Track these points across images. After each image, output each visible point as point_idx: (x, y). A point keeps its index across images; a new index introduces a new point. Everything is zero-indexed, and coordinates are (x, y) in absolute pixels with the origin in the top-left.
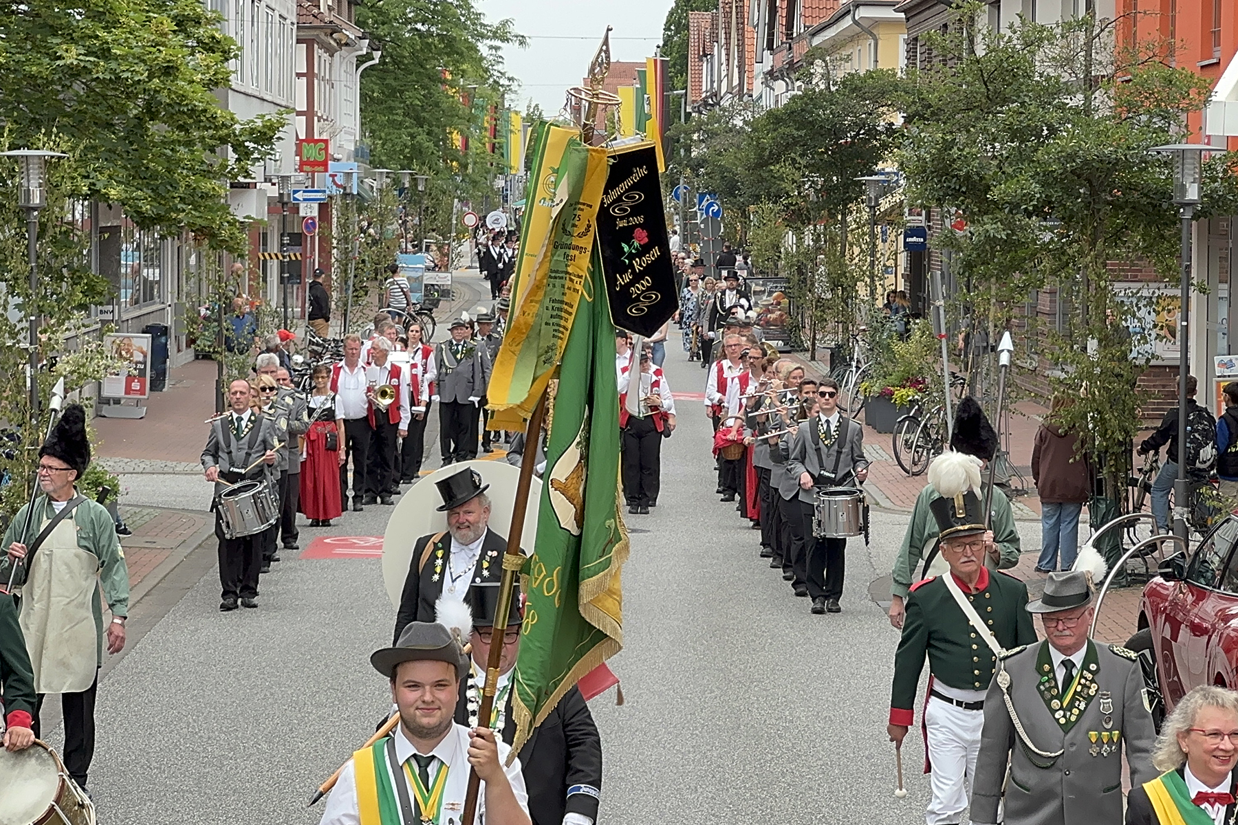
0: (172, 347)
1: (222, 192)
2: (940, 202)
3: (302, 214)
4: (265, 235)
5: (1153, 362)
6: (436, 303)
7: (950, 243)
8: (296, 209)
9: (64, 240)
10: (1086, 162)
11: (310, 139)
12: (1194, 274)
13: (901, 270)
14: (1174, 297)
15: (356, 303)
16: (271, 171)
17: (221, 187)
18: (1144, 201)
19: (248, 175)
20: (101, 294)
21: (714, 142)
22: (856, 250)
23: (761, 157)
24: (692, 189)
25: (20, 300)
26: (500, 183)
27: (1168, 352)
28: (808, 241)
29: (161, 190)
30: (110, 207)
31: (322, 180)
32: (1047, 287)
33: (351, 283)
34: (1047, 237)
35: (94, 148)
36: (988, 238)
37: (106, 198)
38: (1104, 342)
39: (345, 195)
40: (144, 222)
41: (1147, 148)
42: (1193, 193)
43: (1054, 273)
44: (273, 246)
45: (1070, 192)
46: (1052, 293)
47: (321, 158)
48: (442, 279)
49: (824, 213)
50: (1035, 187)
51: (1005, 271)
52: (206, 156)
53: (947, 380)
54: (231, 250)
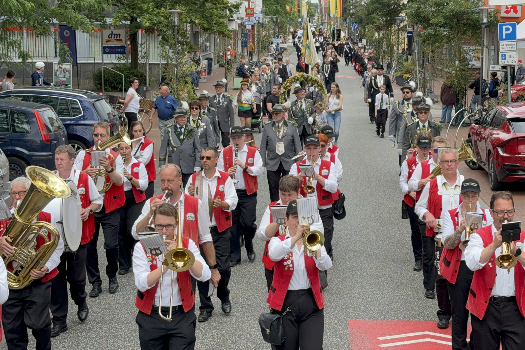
0: (213, 63)
1: (225, 22)
2: (417, 24)
3: (247, 28)
4: (237, 34)
5: (474, 67)
6: (283, 52)
7: (419, 35)
8: (245, 27)
9: (184, 35)
10: (456, 13)
11: (249, 8)
12: (485, 43)
13: (406, 43)
14: (479, 49)
15: (262, 52)
16: (239, 16)
17: (225, 21)
18: (472, 23)
19: (232, 17)
20: (194, 49)
21: (357, 8)
22: (394, 37)
23: (369, 12)
24: (350, 21)
25: (172, 51)
26: (300, 20)
27: (477, 64)
28: (381, 35)
29: (209, 21)
30: (196, 25)
31: (252, 19)
32: (445, 47)
33: (260, 46)
34: (445, 33)
35: (191, 10)
36: (429, 34)
37: (195, 23)
38: (460, 61)
39: (259, 23)
40: (205, 30)
41: (473, 8)
42: (485, 21)
43: (447, 43)
44: (240, 37)
45: (452, 21)
46: (446, 48)
47: (252, 13)
48: (284, 46)
49: (386, 27)
50: (442, 19)
51: (434, 42)
52: (221, 12)
53: (418, 72)
54: (228, 37)
